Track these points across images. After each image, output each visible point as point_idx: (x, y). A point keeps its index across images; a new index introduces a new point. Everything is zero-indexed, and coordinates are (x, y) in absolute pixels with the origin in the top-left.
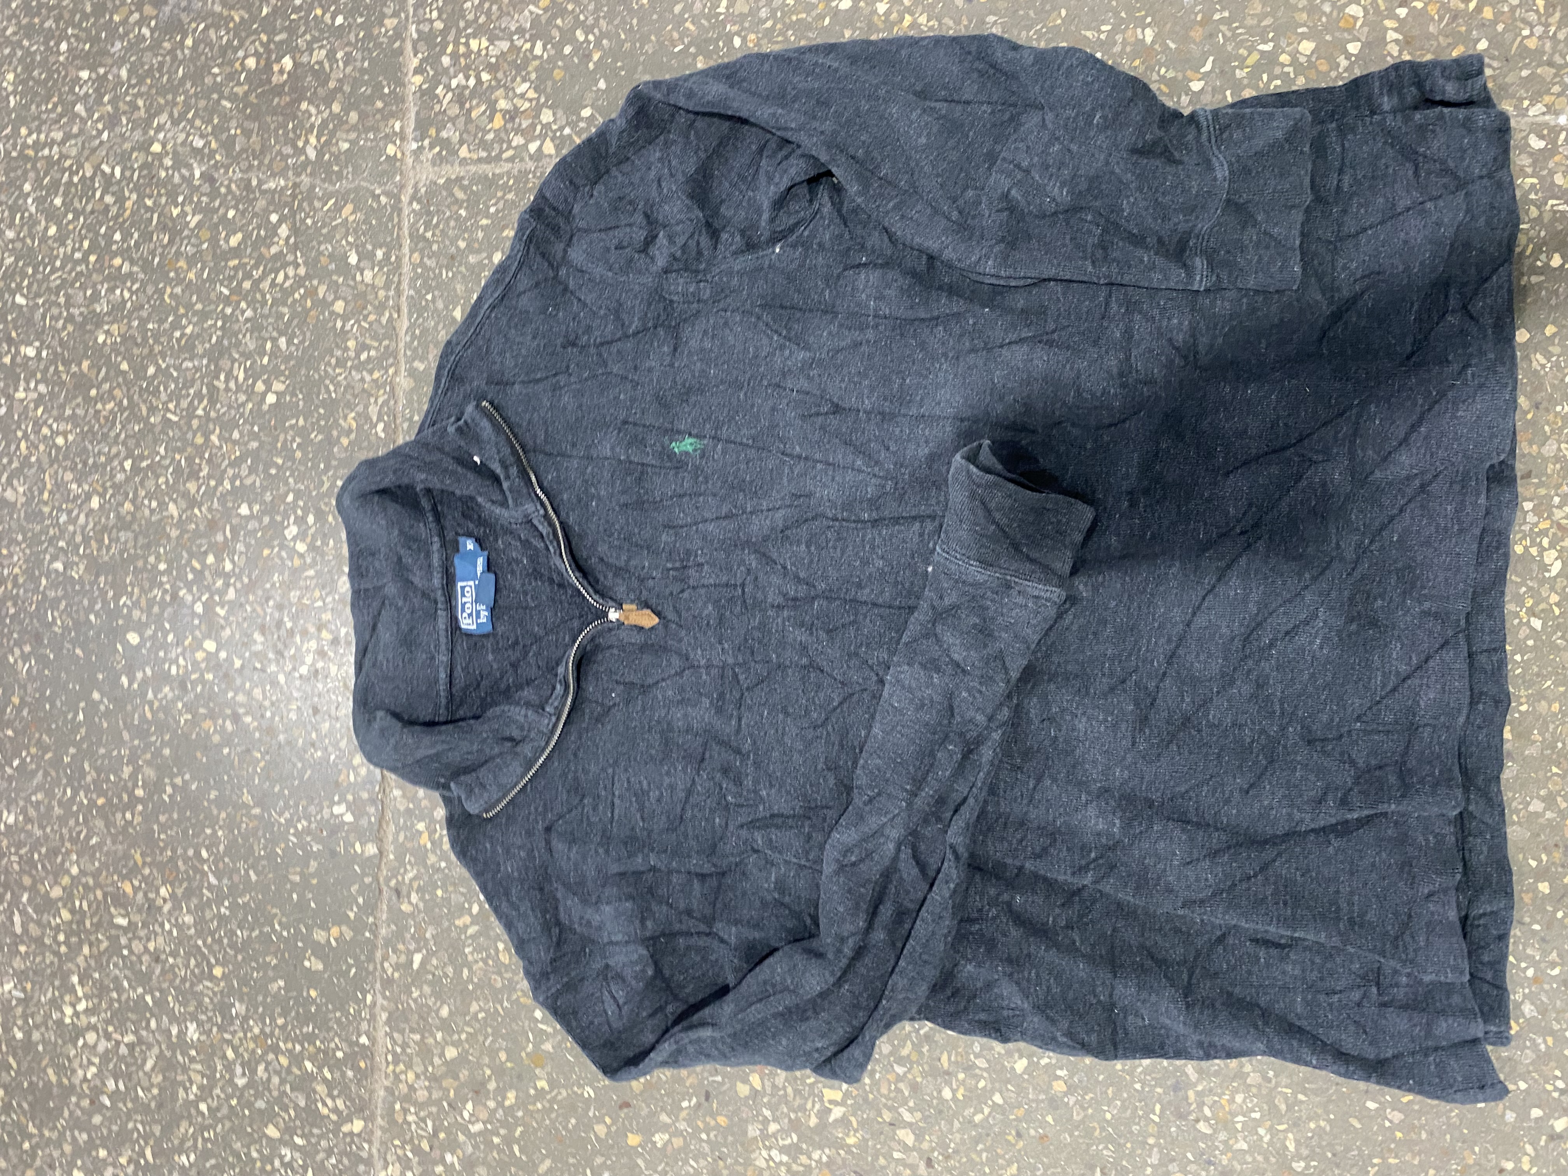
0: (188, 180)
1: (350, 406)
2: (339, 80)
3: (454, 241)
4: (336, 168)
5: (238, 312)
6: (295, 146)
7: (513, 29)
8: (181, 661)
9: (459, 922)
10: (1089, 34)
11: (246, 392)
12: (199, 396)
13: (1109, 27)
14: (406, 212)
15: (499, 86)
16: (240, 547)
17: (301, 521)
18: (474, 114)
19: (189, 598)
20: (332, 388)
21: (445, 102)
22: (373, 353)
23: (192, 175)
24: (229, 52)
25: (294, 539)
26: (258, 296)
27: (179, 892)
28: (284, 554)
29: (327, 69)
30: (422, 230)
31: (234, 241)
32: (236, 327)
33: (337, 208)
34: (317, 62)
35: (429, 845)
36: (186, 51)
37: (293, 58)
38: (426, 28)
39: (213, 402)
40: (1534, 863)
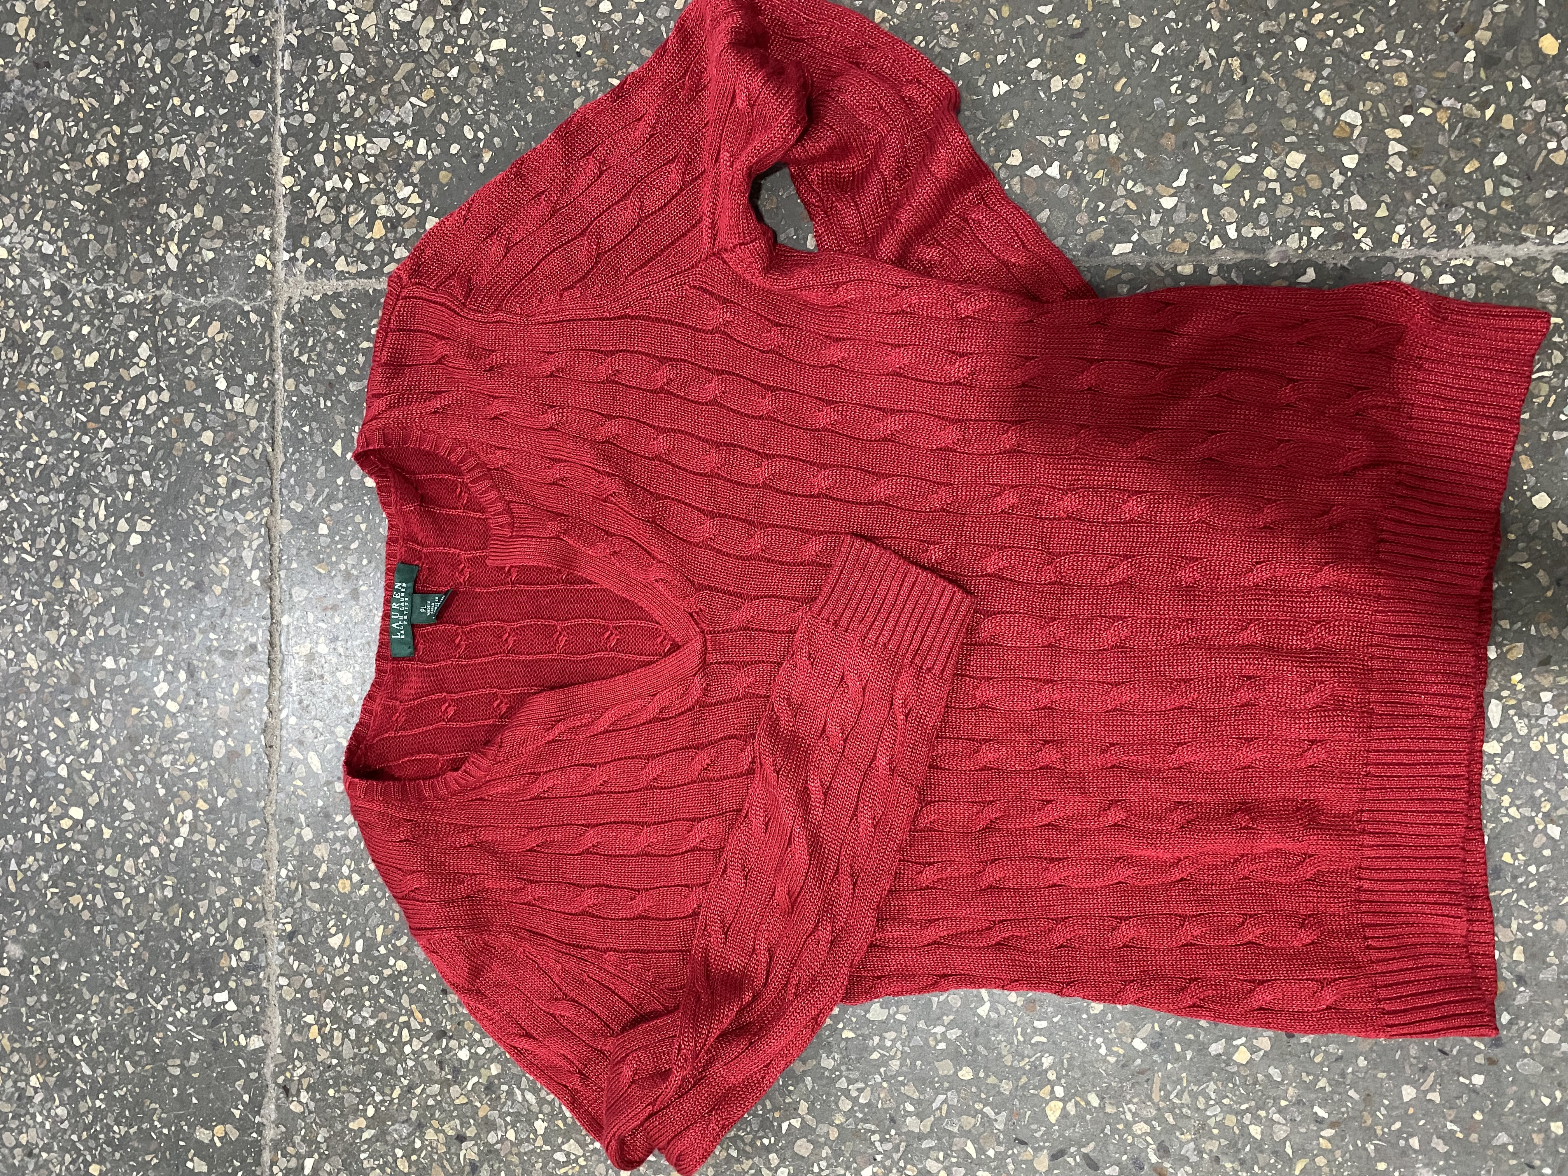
0: (37, 291)
1: (223, 552)
2: (201, 181)
3: (332, 366)
4: (200, 280)
5: (96, 440)
6: (154, 255)
7: (393, 124)
8: (45, 828)
9: (353, 1126)
10: (1045, 140)
11: (106, 532)
12: (56, 533)
13: (1068, 133)
14: (279, 331)
15: (378, 190)
16: (106, 704)
17: (171, 677)
18: (352, 222)
19: (52, 760)
20: (201, 529)
21: (319, 208)
22: (246, 491)
23: (42, 285)
24: (79, 145)
25: (165, 697)
26: (119, 424)
27: (51, 1081)
28: (153, 713)
29: (188, 167)
30: (296, 354)
31: (91, 360)
32: (94, 458)
33: (204, 326)
34: (178, 159)
35: (319, 1040)
36: (32, 144)
37: (149, 155)
38: (295, 121)
39: (72, 542)
40: (1546, 1101)
